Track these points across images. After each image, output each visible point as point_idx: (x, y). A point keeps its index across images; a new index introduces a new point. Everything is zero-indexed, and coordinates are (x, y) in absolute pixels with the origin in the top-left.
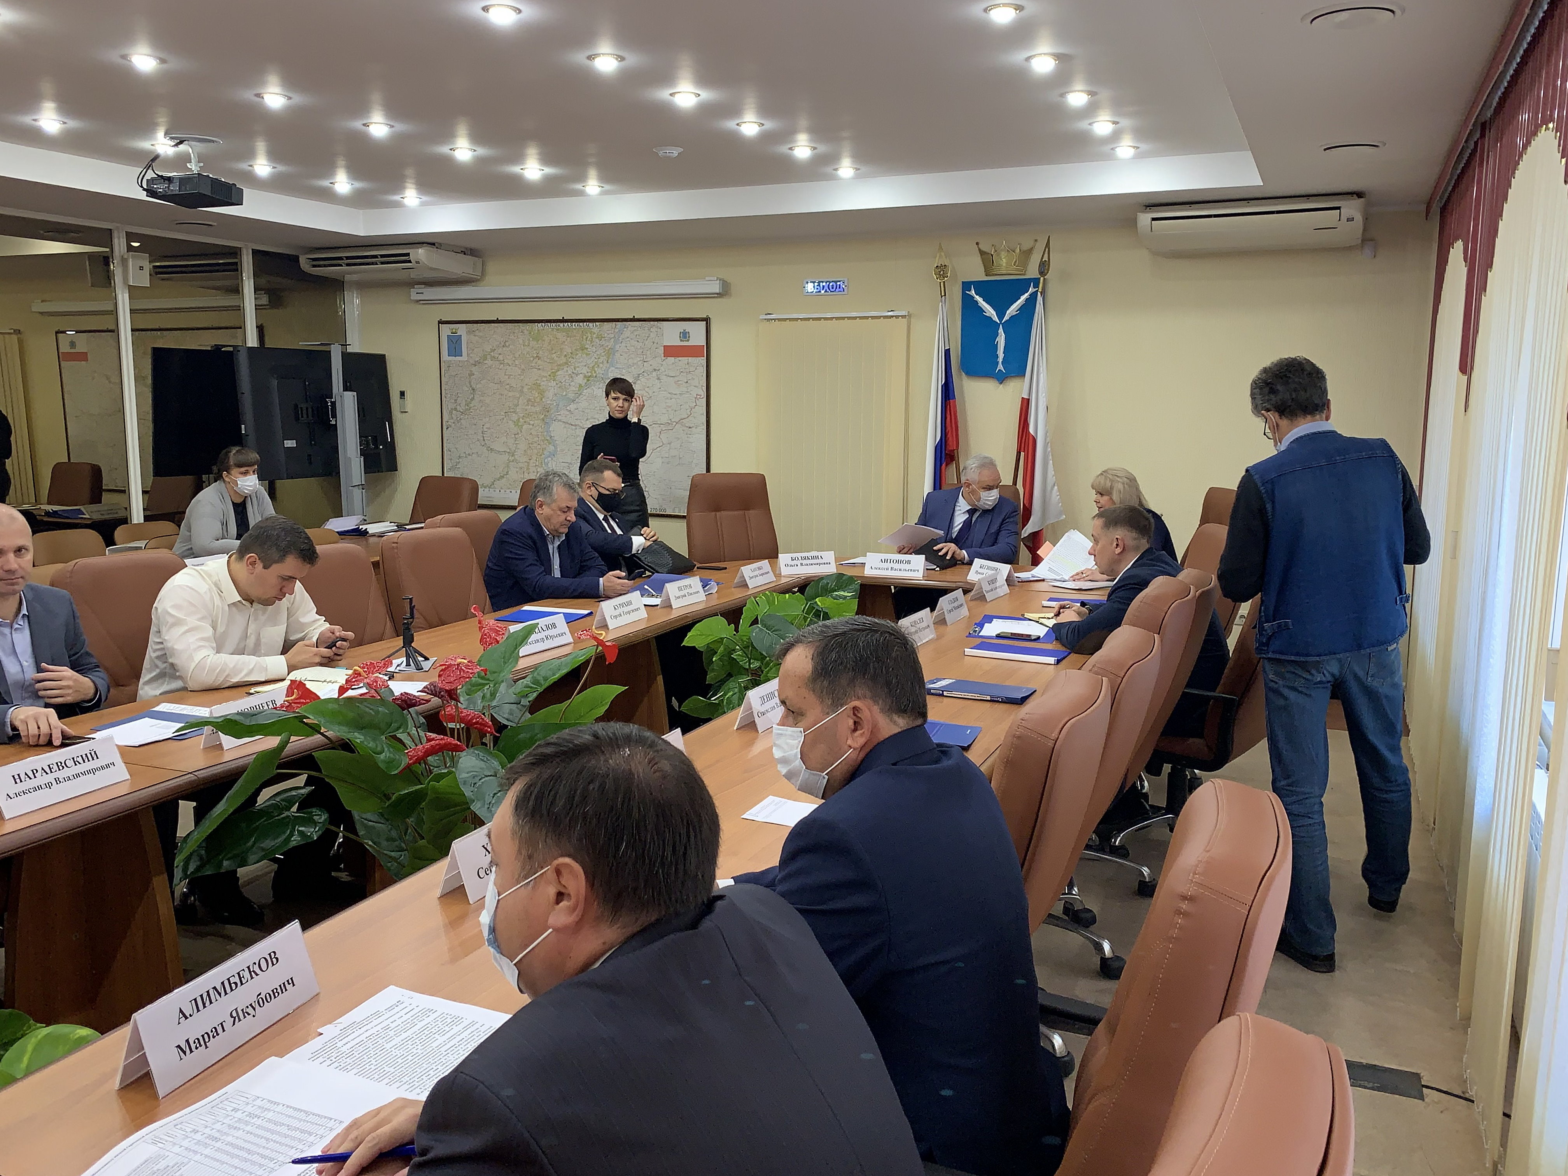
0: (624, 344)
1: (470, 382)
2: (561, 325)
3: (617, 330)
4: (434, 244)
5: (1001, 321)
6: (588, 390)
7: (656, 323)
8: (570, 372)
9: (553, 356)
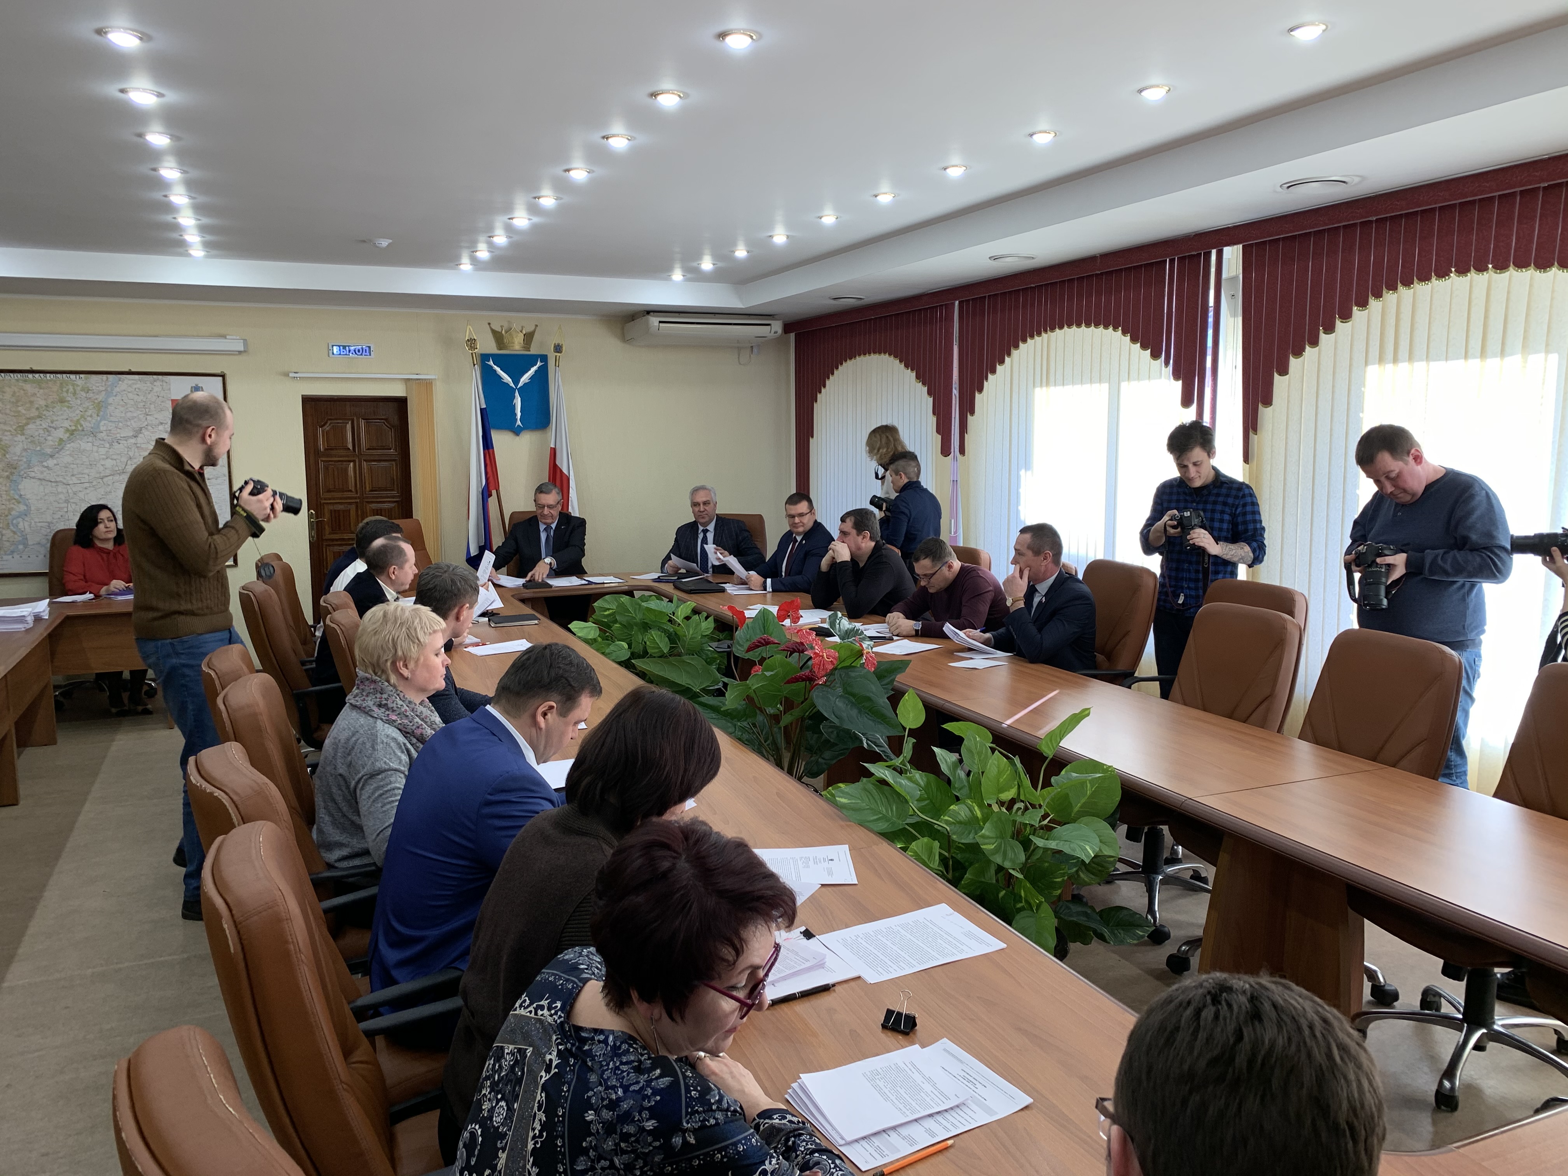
0: (118, 398)
2: (30, 376)
3: (109, 383)
5: (516, 387)
6: (72, 444)
7: (160, 377)
8: (44, 426)
9: (20, 408)
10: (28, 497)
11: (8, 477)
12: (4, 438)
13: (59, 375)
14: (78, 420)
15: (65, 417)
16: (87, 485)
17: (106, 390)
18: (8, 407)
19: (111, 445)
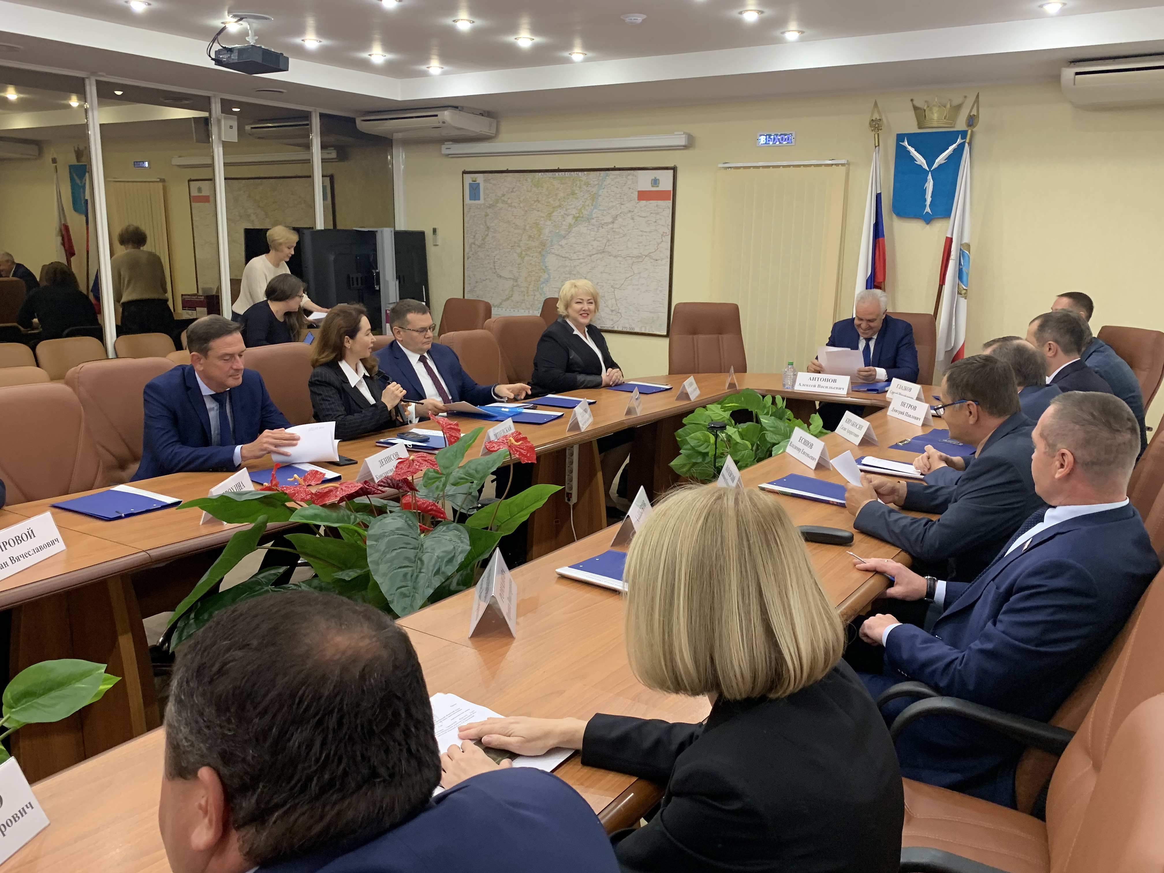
0: (605, 190)
1: (485, 222)
2: (557, 174)
3: (601, 178)
4: (457, 107)
5: (930, 168)
6: (576, 228)
7: (632, 172)
8: (562, 213)
9: (550, 199)
10: (550, 268)
11: (540, 252)
12: (541, 222)
13: (572, 173)
14: (580, 209)
15: (573, 206)
16: (581, 261)
17: (598, 184)
18: (544, 199)
19: (598, 229)
